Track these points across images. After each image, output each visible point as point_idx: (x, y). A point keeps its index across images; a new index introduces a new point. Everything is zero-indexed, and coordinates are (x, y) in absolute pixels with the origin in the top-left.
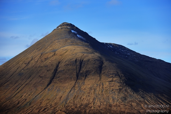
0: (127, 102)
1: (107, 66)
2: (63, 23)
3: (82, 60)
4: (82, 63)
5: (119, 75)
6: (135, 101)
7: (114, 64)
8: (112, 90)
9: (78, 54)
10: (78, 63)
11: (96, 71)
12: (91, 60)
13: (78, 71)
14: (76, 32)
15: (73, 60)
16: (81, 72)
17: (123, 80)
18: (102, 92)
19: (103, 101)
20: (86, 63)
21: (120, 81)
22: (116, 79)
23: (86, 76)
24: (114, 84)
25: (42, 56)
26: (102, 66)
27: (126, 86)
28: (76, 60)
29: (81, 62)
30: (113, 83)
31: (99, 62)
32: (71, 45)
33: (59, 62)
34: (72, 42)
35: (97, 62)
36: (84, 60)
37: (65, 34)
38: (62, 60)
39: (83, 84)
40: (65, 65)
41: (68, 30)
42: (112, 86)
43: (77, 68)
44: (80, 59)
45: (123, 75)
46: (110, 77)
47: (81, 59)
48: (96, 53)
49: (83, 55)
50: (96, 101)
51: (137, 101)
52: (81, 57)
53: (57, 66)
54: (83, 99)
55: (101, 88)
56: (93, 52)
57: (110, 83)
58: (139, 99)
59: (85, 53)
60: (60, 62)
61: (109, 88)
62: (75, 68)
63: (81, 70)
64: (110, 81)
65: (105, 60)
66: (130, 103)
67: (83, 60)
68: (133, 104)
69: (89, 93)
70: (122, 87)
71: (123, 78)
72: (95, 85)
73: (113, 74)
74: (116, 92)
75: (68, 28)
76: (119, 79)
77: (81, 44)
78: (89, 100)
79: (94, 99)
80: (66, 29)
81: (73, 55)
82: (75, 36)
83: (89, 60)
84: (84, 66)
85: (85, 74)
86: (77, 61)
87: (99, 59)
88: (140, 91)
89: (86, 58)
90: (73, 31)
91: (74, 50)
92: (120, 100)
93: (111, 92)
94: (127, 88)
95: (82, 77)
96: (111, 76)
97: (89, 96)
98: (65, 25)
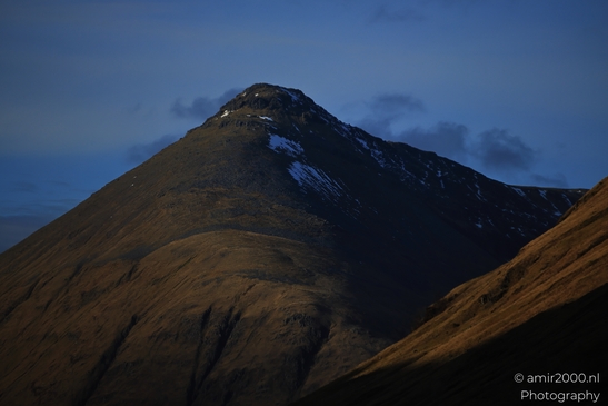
1: (339, 352)
3: (235, 312)
4: (231, 329)
9: (227, 282)
10: (212, 330)
11: (278, 376)
12: (274, 316)
13: (200, 372)
14: (294, 148)
15: (194, 310)
16: (213, 375)
20: (247, 334)
23: (229, 396)
25: (75, 279)
26: (316, 347)
28: (207, 314)
29: (230, 324)
31: (306, 329)
32: (226, 226)
33: (134, 320)
34: (235, 212)
35: (299, 331)
36: (247, 314)
37: (223, 162)
38: (152, 307)
40: (150, 338)
41: (251, 135)
43: (203, 353)
44: (226, 308)
47: (231, 310)
48: (322, 280)
49: (251, 287)
52: (237, 298)
53: (120, 339)
56: (309, 274)
59: (262, 277)
60: (139, 319)
62: (193, 357)
63: (217, 365)
65: (340, 320)
67: (238, 317)
77: (279, 223)
80: (244, 130)
81: (204, 284)
82: (273, 171)
83: (265, 316)
84: (232, 344)
85: (227, 386)
86: (212, 318)
87: (315, 313)
89: (259, 302)
90: (276, 141)
91: (223, 255)
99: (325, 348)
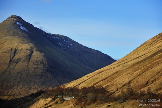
0: (45, 86)
1: (36, 55)
2: (12, 16)
3: (17, 48)
4: (16, 51)
5: (43, 63)
6: (53, 85)
7: (42, 54)
8: (35, 76)
9: (14, 44)
10: (13, 51)
11: (26, 59)
12: (23, 49)
13: (11, 58)
14: (20, 24)
16: (14, 59)
17: (46, 68)
18: (27, 76)
19: (26, 84)
20: (19, 52)
21: (43, 68)
22: (40, 66)
23: (17, 62)
24: (38, 71)
26: (32, 54)
27: (48, 73)
28: (12, 49)
30: (37, 69)
31: (29, 51)
32: (12, 35)
34: (13, 33)
35: (28, 52)
36: (19, 49)
37: (10, 26)
39: (13, 69)
40: (2, 53)
41: (14, 22)
42: (36, 72)
43: (12, 55)
44: (15, 48)
45: (47, 63)
46: (36, 65)
48: (30, 44)
49: (19, 45)
50: (20, 84)
51: (54, 85)
52: (17, 46)
54: (10, 82)
55: (27, 73)
56: (28, 43)
57: (35, 69)
58: (56, 84)
59: (20, 43)
61: (33, 73)
62: (10, 56)
63: (14, 57)
64: (35, 68)
65: (35, 50)
66: (48, 87)
67: (17, 49)
68: (50, 87)
69: (16, 77)
70: (44, 73)
71: (47, 66)
72: (22, 71)
73: (39, 62)
74: (38, 77)
75: (14, 20)
76: (43, 66)
77: (21, 35)
78: (15, 83)
79: (18, 82)
80: (12, 21)
81: (10, 44)
82: (18, 27)
83: (22, 49)
84: (17, 54)
85: (17, 60)
86: (13, 49)
87: (31, 49)
88: (59, 78)
89: (21, 47)
90: (18, 23)
91: (13, 39)
92: (40, 84)
93: (34, 77)
94: (48, 74)
95: (14, 63)
96: (37, 63)
97: (15, 79)
98: (13, 17)
99: (33, 54)
